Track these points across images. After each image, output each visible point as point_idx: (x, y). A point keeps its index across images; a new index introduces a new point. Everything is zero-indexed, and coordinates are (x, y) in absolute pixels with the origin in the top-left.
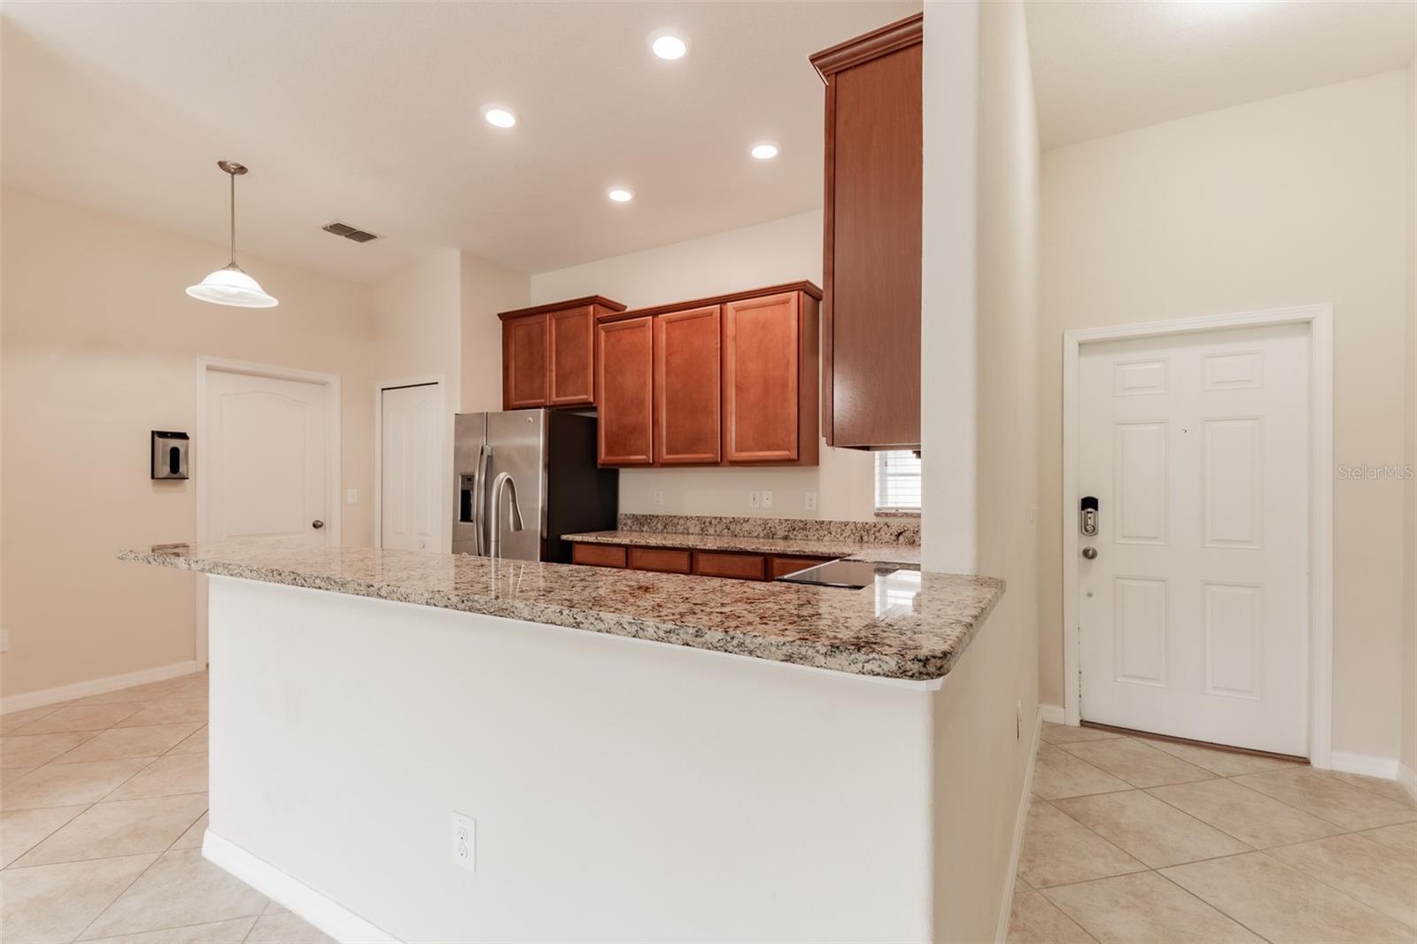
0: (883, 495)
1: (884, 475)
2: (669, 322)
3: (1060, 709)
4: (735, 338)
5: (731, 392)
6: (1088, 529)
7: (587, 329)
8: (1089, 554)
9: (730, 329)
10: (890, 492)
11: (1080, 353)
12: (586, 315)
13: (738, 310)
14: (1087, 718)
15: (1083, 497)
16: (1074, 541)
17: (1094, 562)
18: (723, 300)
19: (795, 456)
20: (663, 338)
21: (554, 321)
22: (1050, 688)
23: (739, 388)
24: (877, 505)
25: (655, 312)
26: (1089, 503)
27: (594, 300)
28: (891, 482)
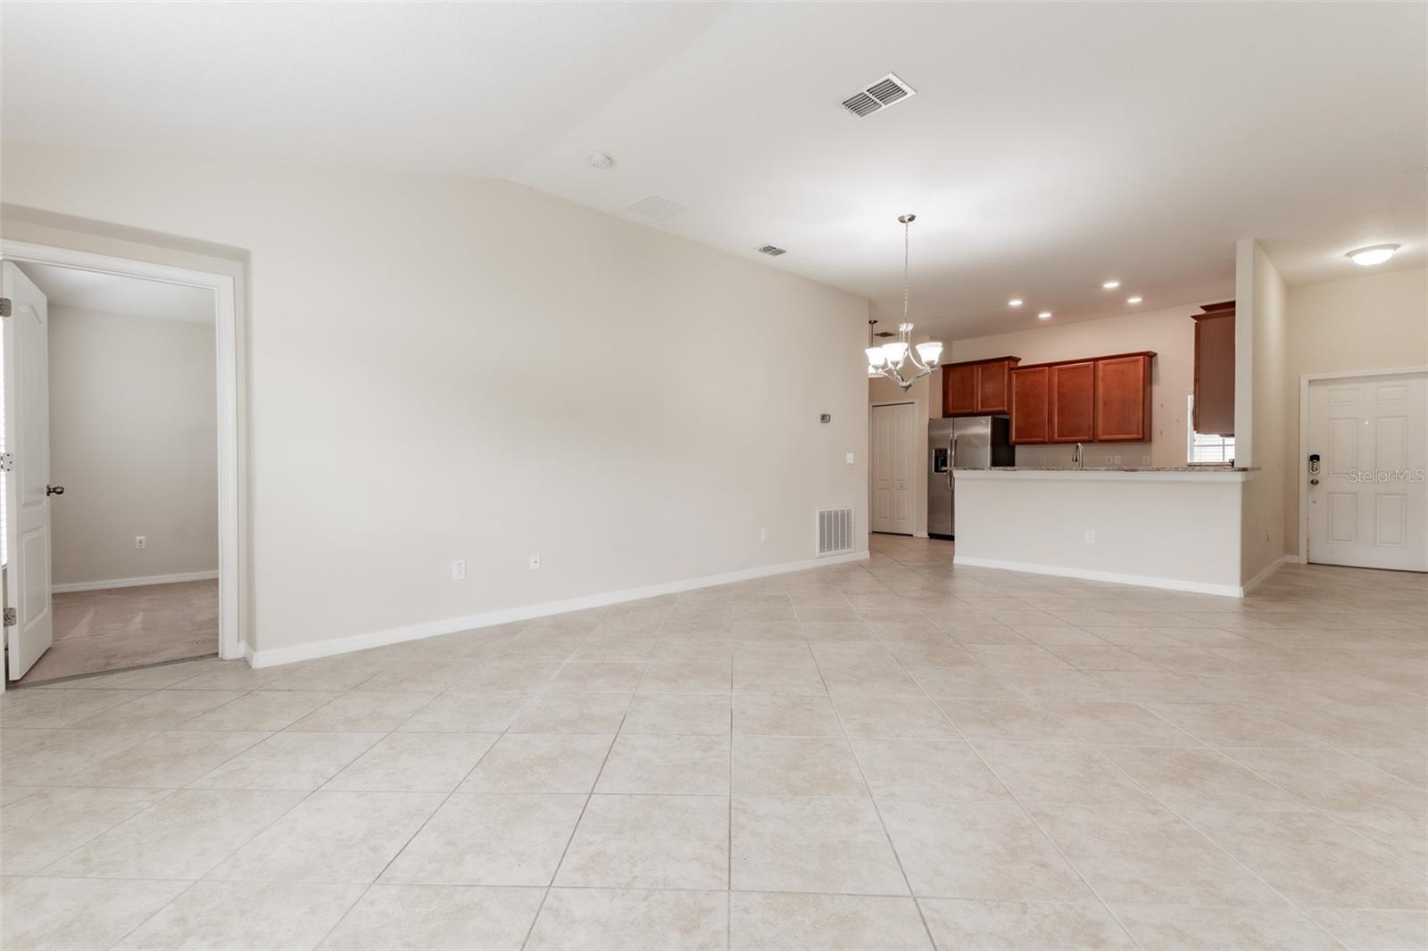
0: (1192, 456)
1: (1192, 446)
2: (1060, 370)
3: (1296, 556)
4: (1103, 379)
5: (1100, 405)
6: (1313, 469)
7: (1004, 374)
8: (1314, 482)
9: (1100, 374)
10: (1195, 454)
11: (1310, 385)
12: (1004, 366)
13: (1105, 365)
14: (1310, 561)
15: (1312, 454)
16: (1304, 477)
17: (1318, 486)
18: (1096, 360)
19: (1140, 436)
20: (1056, 379)
21: (980, 369)
22: (1290, 546)
23: (1105, 403)
24: (1189, 461)
25: (1050, 365)
26: (1315, 458)
27: (1009, 358)
28: (1196, 449)
